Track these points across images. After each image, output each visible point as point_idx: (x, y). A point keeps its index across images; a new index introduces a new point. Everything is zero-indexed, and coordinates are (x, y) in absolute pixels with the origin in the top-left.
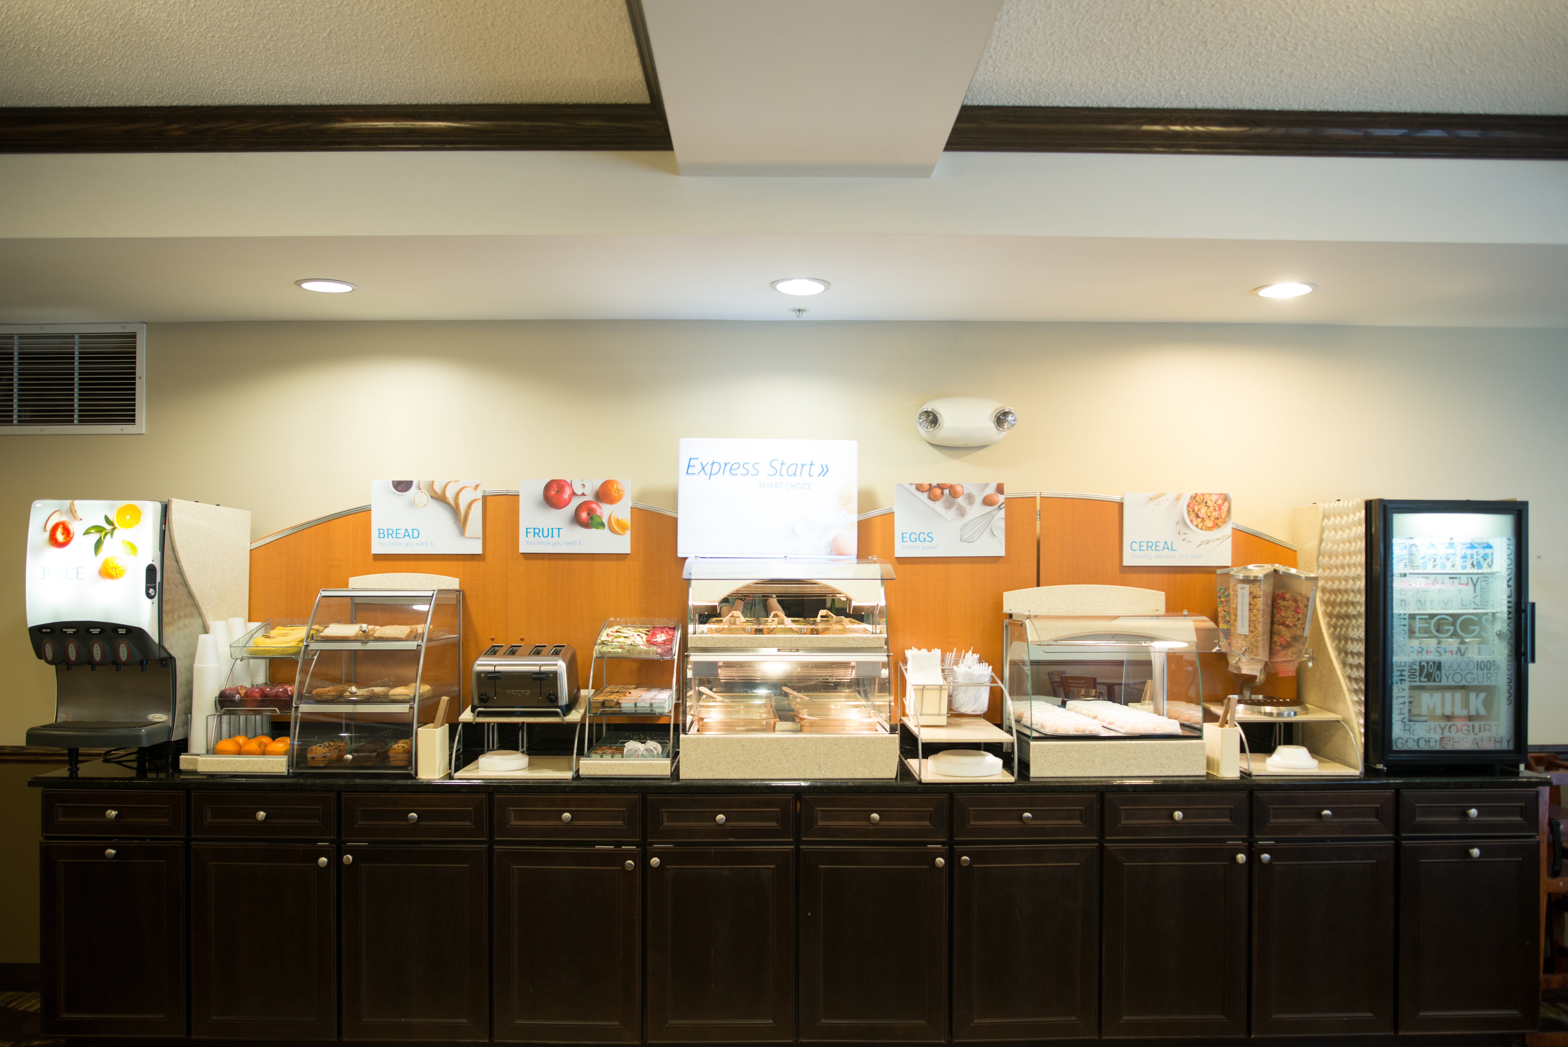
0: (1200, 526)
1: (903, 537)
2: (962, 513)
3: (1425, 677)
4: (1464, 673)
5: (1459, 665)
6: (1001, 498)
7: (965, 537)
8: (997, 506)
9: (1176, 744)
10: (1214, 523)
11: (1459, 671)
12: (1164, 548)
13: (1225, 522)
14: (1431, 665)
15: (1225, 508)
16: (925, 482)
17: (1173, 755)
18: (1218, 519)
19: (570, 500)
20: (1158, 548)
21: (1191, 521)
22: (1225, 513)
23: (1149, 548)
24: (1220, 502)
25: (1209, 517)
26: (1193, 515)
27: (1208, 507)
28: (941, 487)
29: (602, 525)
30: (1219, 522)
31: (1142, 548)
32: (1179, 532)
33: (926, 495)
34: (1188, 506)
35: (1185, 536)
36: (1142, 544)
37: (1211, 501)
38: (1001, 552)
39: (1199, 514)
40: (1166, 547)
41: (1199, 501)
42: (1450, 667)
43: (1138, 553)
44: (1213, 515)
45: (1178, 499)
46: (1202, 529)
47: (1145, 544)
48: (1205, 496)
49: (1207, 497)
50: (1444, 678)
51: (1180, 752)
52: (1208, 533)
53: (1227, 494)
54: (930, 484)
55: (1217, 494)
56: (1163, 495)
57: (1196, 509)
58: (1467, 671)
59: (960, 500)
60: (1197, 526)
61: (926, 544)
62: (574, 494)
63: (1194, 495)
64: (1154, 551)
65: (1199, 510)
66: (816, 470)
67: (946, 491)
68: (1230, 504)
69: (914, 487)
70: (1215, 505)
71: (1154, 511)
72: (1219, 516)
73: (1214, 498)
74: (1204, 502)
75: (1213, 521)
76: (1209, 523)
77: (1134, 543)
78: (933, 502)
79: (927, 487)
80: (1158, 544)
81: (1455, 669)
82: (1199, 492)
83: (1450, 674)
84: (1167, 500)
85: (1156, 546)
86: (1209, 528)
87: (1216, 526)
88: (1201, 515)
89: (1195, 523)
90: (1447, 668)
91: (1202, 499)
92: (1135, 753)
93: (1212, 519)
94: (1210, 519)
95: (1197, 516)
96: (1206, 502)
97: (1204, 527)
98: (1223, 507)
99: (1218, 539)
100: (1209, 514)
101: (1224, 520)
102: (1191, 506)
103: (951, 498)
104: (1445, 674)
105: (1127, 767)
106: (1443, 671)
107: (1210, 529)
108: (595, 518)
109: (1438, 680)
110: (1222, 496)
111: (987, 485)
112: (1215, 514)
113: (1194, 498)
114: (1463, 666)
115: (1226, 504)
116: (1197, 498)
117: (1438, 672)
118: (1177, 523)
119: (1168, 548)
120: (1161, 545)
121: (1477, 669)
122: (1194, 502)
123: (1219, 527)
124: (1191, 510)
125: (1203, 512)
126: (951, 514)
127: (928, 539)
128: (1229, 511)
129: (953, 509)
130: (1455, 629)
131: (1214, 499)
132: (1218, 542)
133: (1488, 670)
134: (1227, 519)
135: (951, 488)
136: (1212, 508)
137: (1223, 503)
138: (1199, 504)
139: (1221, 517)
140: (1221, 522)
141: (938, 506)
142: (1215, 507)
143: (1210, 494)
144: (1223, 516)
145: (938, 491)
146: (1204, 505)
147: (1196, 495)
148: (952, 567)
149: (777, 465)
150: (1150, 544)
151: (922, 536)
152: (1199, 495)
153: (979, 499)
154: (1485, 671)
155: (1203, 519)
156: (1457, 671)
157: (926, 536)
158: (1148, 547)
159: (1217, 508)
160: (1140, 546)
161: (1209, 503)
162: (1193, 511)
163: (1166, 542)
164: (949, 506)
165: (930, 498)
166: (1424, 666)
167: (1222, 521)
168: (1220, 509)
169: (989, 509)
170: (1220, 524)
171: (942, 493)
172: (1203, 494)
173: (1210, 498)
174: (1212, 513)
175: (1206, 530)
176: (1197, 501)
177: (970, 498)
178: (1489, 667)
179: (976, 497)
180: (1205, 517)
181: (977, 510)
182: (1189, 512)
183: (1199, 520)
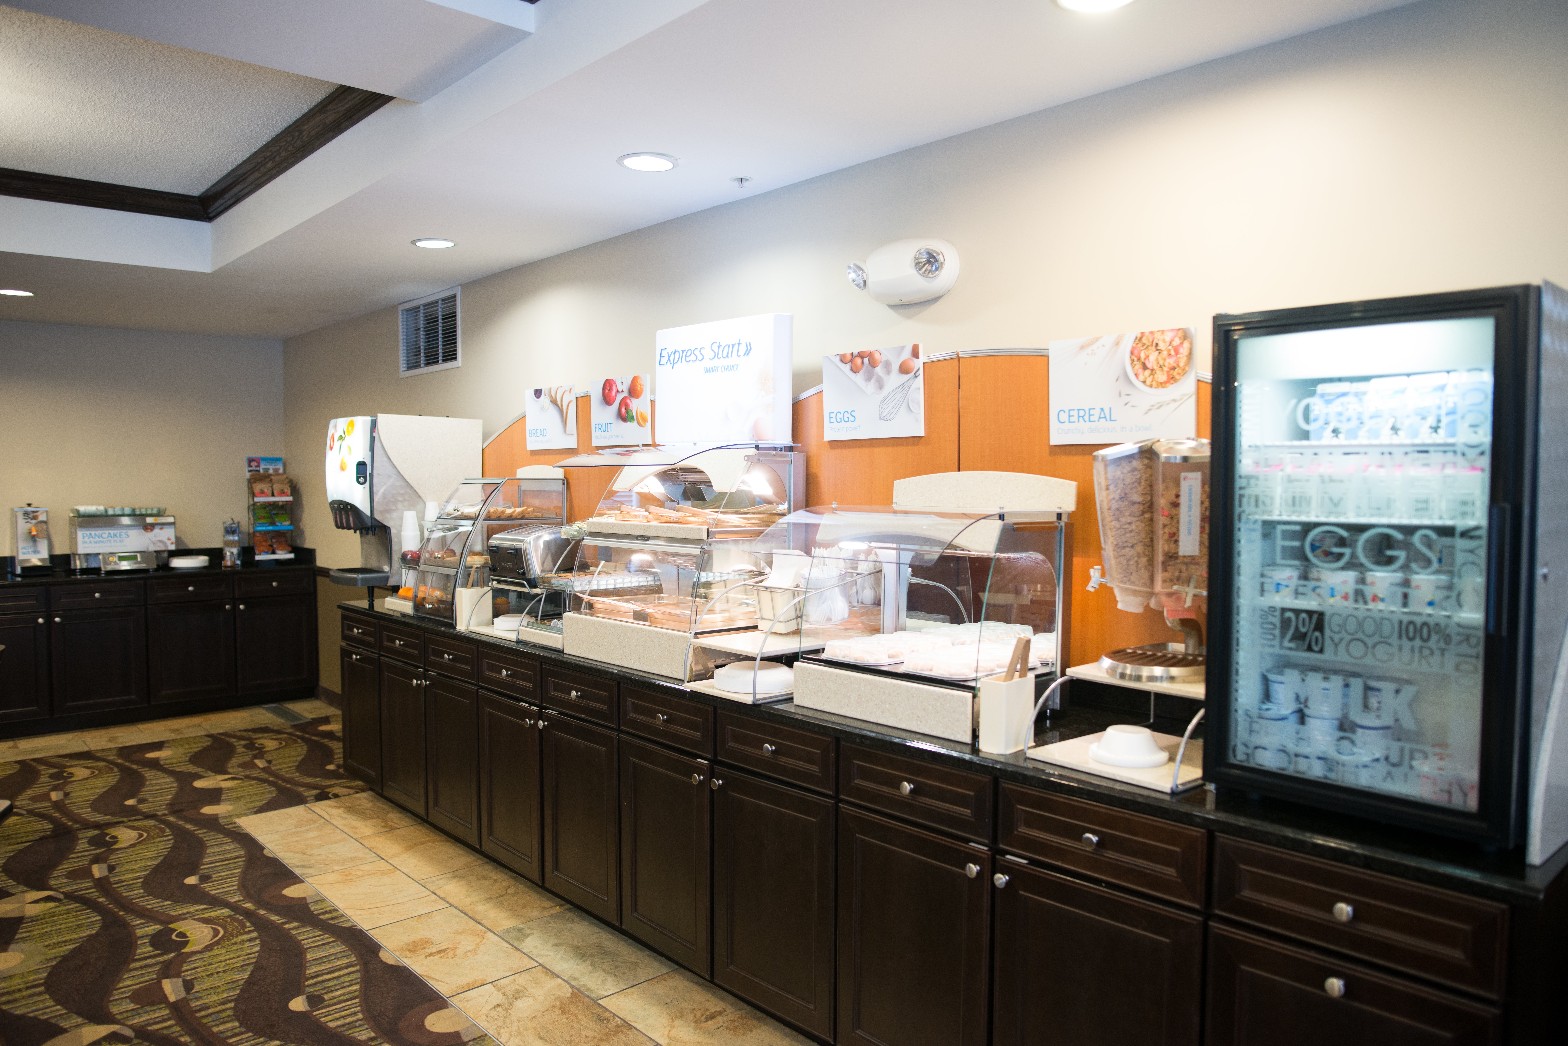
0: (1148, 382)
1: (830, 418)
2: (880, 386)
3: (1291, 640)
4: (1370, 642)
5: (1360, 625)
6: (918, 364)
7: (884, 414)
8: (912, 374)
9: (934, 691)
10: (1168, 376)
11: (1360, 635)
12: (1100, 418)
13: (1184, 372)
14: (1304, 620)
15: (1184, 351)
16: (848, 352)
17: (930, 707)
18: (1174, 368)
19: (616, 396)
20: (1092, 418)
21: (1136, 375)
22: (1185, 358)
23: (1081, 419)
24: (1177, 342)
25: (1161, 367)
26: (1138, 366)
27: (1160, 351)
28: (861, 355)
29: (633, 418)
30: (1175, 373)
31: (1072, 419)
32: (1120, 393)
33: (848, 366)
34: (1132, 353)
35: (1127, 399)
36: (1072, 413)
37: (1164, 341)
38: (919, 431)
39: (1147, 363)
40: (1102, 416)
41: (1147, 343)
42: (1342, 626)
43: (1067, 426)
44: (1166, 364)
45: (1117, 344)
46: (1151, 386)
47: (1075, 413)
48: (1156, 336)
49: (1158, 336)
50: (1328, 644)
51: (938, 704)
52: (1161, 391)
53: (1188, 329)
54: (852, 354)
55: (1172, 330)
56: (1098, 339)
57: (1143, 356)
58: (1377, 638)
59: (879, 370)
60: (1144, 382)
61: (849, 424)
62: (618, 391)
63: (1139, 335)
64: (1088, 423)
65: (1147, 357)
66: (743, 349)
67: (866, 360)
68: (1191, 343)
69: (838, 358)
70: (1170, 347)
71: (1086, 364)
72: (1175, 365)
73: (1168, 337)
74: (1154, 345)
75: (1168, 372)
76: (1161, 377)
77: (1062, 413)
78: (854, 374)
79: (849, 357)
80: (1092, 412)
81: (1352, 631)
82: (1147, 330)
83: (1341, 640)
84: (1103, 346)
85: (1090, 415)
86: (1161, 383)
87: (1172, 379)
88: (1149, 365)
89: (1141, 378)
90: (1336, 629)
91: (1151, 341)
92: (890, 695)
93: (1166, 369)
94: (1163, 371)
95: (1145, 367)
96: (1157, 345)
97: (1154, 384)
98: (1181, 350)
99: (1174, 400)
100: (1161, 362)
101: (1184, 370)
102: (1136, 352)
103: (871, 368)
104: (1332, 639)
105: (883, 712)
106: (1327, 632)
107: (1162, 385)
108: (629, 412)
109: (1316, 648)
110: (1180, 332)
111: (903, 347)
112: (1171, 362)
113: (1139, 339)
114: (1369, 627)
115: (1186, 344)
116: (1144, 340)
117: (1317, 634)
118: (1117, 380)
119: (1105, 417)
120: (1096, 413)
121: (1400, 637)
122: (1140, 345)
123: (1176, 381)
124: (1136, 359)
125: (1153, 359)
126: (871, 387)
127: (852, 419)
128: (1190, 355)
129: (873, 381)
130: (1354, 556)
131: (1168, 339)
132: (1174, 405)
133: (1425, 641)
134: (1187, 369)
135: (870, 355)
136: (1165, 353)
137: (1182, 343)
138: (1147, 347)
139: (1178, 365)
140: (1179, 374)
141: (859, 378)
142: (1169, 350)
143: (1163, 332)
144: (1182, 364)
145: (858, 361)
146: (1153, 348)
147: (1143, 334)
148: (876, 450)
149: (715, 347)
150: (1082, 413)
151: (846, 415)
152: (1147, 334)
153: (895, 367)
154: (1418, 642)
155: (1152, 370)
156: (1356, 636)
157: (849, 415)
158: (1079, 417)
159: (1173, 353)
160: (1070, 416)
161: (1162, 346)
162: (1139, 359)
163: (1102, 409)
164: (869, 379)
165: (852, 370)
166: (1289, 619)
167: (1180, 371)
168: (1177, 352)
169: (906, 377)
170: (1177, 377)
171: (863, 363)
172: (1152, 333)
173: (1162, 338)
174: (1165, 360)
175: (1157, 387)
176: (1144, 345)
177: (887, 365)
178: (1425, 635)
179: (893, 365)
180: (1155, 367)
181: (895, 380)
182: (1133, 361)
183: (1147, 372)
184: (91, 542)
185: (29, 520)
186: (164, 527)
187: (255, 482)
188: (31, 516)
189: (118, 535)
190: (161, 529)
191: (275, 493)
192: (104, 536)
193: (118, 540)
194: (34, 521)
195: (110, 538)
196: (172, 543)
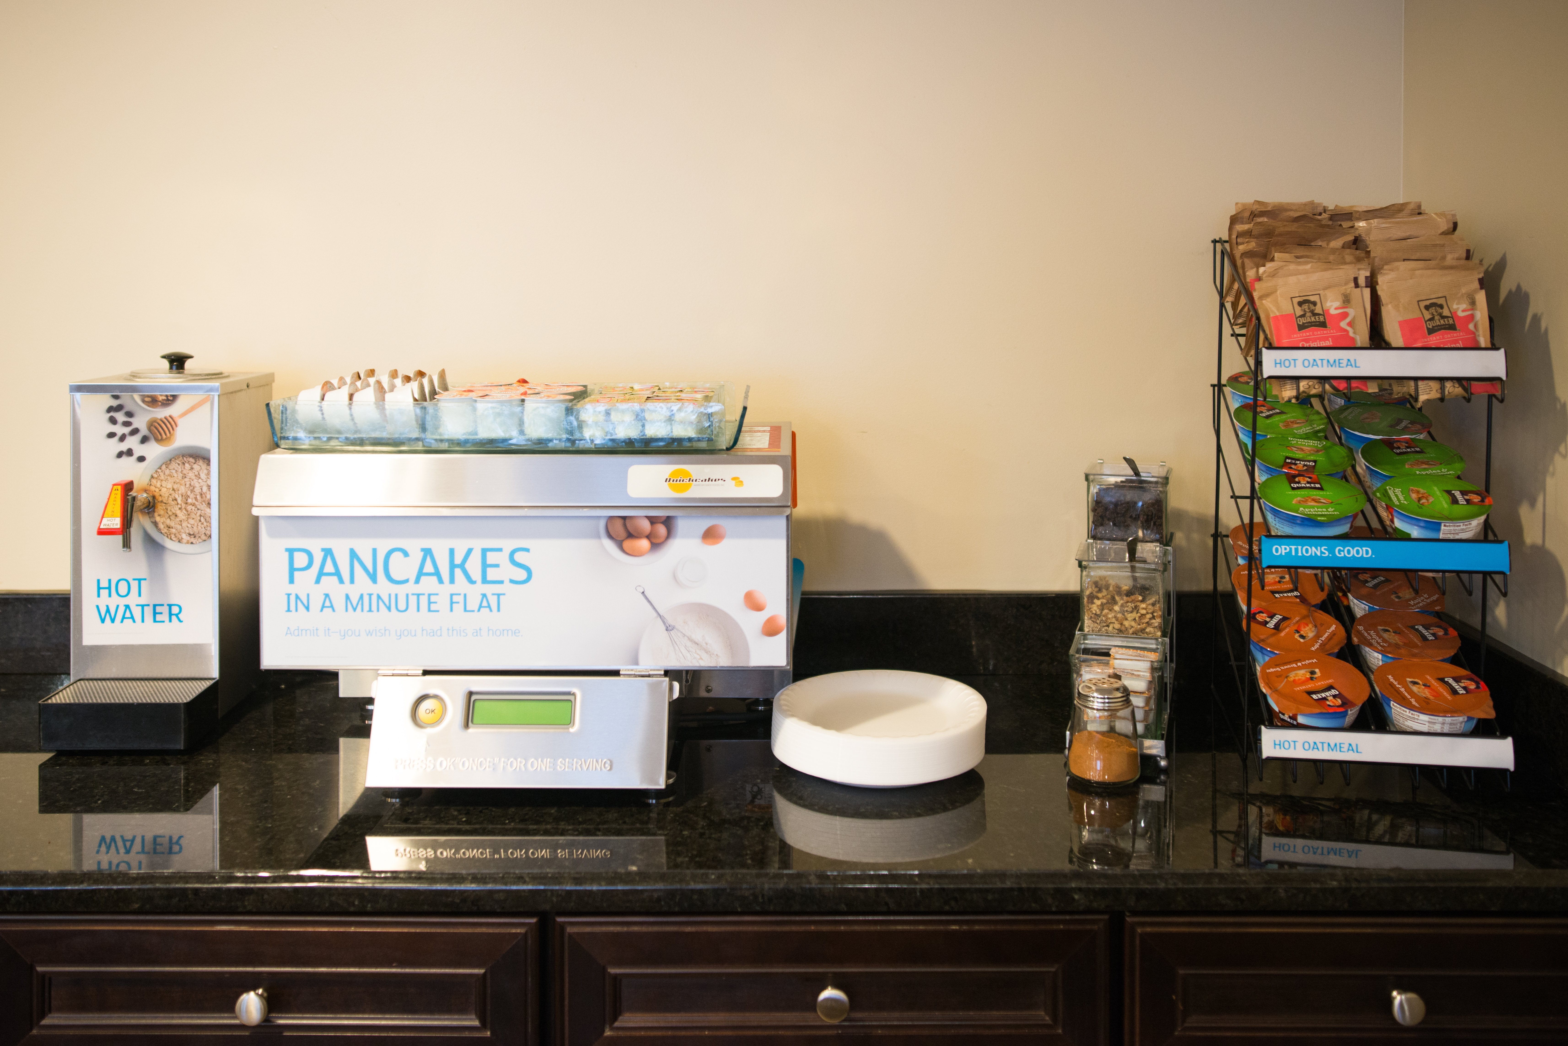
184: (327, 603)
185: (132, 442)
186: (725, 524)
187: (1264, 257)
188: (140, 422)
189: (474, 566)
190: (711, 535)
191: (1392, 331)
192: (402, 567)
193: (474, 593)
194: (154, 451)
195: (429, 584)
196: (770, 630)
